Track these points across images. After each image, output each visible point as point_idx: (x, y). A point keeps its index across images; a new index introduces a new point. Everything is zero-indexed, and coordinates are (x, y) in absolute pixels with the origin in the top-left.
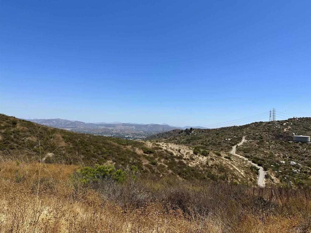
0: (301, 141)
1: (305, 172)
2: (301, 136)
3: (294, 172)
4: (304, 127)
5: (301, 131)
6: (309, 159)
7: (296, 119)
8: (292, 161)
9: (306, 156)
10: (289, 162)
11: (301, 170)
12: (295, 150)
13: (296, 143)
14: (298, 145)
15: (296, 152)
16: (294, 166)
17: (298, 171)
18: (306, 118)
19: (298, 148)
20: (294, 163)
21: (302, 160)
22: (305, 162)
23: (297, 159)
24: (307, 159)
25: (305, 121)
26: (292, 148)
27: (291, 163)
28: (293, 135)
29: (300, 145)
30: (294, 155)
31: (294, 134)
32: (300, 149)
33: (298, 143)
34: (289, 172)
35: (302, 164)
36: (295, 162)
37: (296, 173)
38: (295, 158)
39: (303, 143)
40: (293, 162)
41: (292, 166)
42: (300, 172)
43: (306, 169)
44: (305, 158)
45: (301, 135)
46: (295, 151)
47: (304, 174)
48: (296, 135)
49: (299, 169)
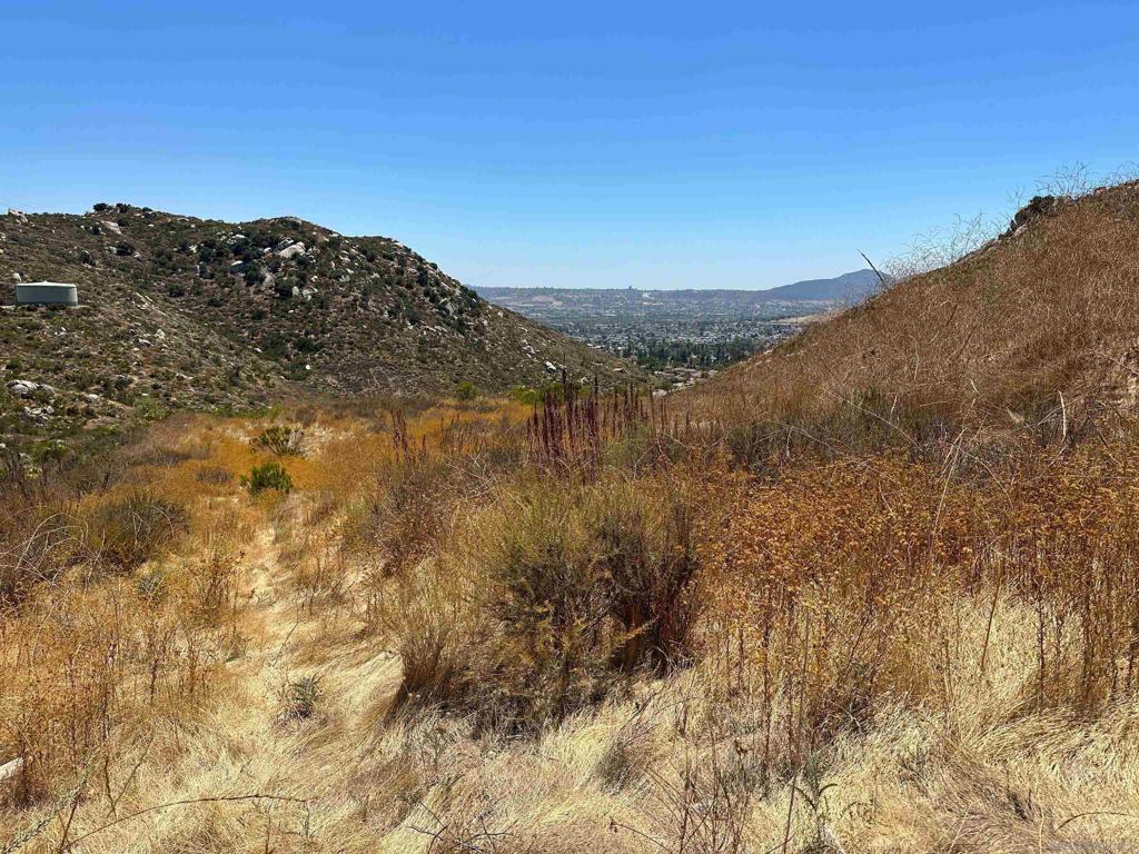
0: (45, 304)
1: (72, 412)
2: (45, 283)
3: (32, 418)
4: (52, 252)
5: (43, 265)
6: (79, 365)
7: (19, 218)
8: (23, 378)
9: (69, 356)
10: (9, 386)
11: (55, 406)
12: (29, 338)
13: (29, 309)
14: (35, 318)
15: (32, 345)
16: (29, 396)
17: (45, 411)
18: (56, 215)
19: (37, 327)
20: (28, 383)
21: (57, 369)
22: (67, 378)
23: (38, 369)
24: (73, 366)
25: (51, 226)
26: (14, 329)
27: (18, 386)
28: (14, 280)
29: (44, 317)
30: (26, 357)
31: (17, 275)
32: (48, 332)
33: (34, 310)
34: (12, 420)
35: (57, 383)
36: (32, 381)
37: (39, 419)
38: (32, 367)
39: (54, 309)
40: (24, 382)
41: (23, 396)
42: (53, 414)
43: (74, 400)
44: (67, 364)
45: (44, 279)
46: (27, 342)
47: (66, 417)
48: (24, 279)
49: (48, 404)
